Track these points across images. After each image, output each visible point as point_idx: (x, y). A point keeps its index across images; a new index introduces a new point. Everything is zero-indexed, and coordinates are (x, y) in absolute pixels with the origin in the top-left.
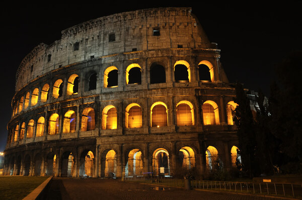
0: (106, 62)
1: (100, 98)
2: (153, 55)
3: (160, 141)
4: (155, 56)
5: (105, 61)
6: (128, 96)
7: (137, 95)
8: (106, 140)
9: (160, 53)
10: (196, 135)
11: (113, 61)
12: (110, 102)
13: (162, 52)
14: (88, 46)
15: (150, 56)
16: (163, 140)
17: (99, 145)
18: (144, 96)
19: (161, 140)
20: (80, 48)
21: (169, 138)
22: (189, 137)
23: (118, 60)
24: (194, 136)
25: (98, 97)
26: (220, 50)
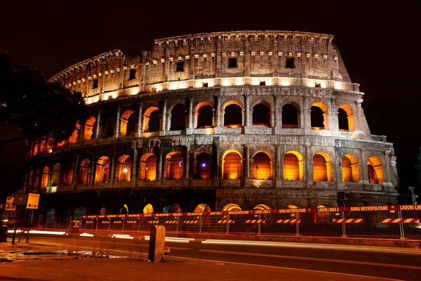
0: (226, 94)
1: (220, 139)
2: (287, 92)
3: (295, 197)
4: (289, 94)
5: (224, 92)
6: (257, 141)
7: (268, 141)
8: (229, 192)
9: (295, 91)
10: (335, 193)
11: (235, 94)
12: (233, 146)
13: (297, 90)
14: (198, 68)
15: (283, 94)
16: (299, 197)
17: (220, 198)
18: (276, 143)
19: (297, 196)
20: (186, 69)
21: (306, 194)
22: (328, 195)
23: (242, 93)
24: (333, 194)
25: (218, 138)
26: (363, 94)
